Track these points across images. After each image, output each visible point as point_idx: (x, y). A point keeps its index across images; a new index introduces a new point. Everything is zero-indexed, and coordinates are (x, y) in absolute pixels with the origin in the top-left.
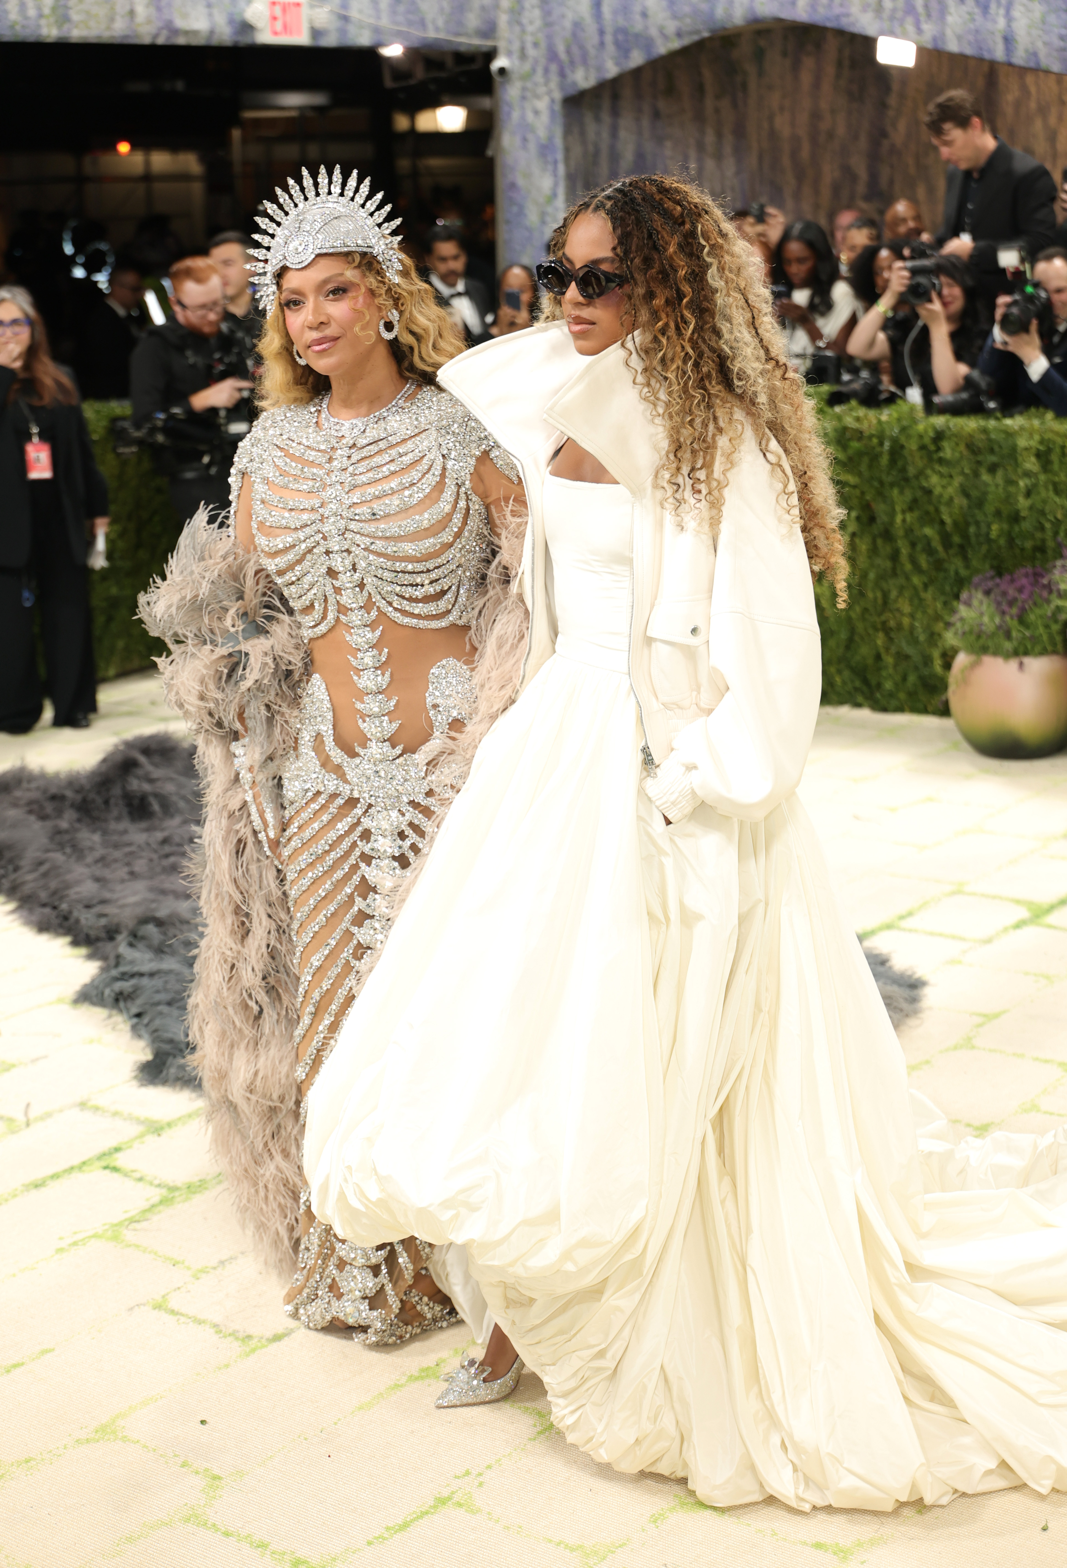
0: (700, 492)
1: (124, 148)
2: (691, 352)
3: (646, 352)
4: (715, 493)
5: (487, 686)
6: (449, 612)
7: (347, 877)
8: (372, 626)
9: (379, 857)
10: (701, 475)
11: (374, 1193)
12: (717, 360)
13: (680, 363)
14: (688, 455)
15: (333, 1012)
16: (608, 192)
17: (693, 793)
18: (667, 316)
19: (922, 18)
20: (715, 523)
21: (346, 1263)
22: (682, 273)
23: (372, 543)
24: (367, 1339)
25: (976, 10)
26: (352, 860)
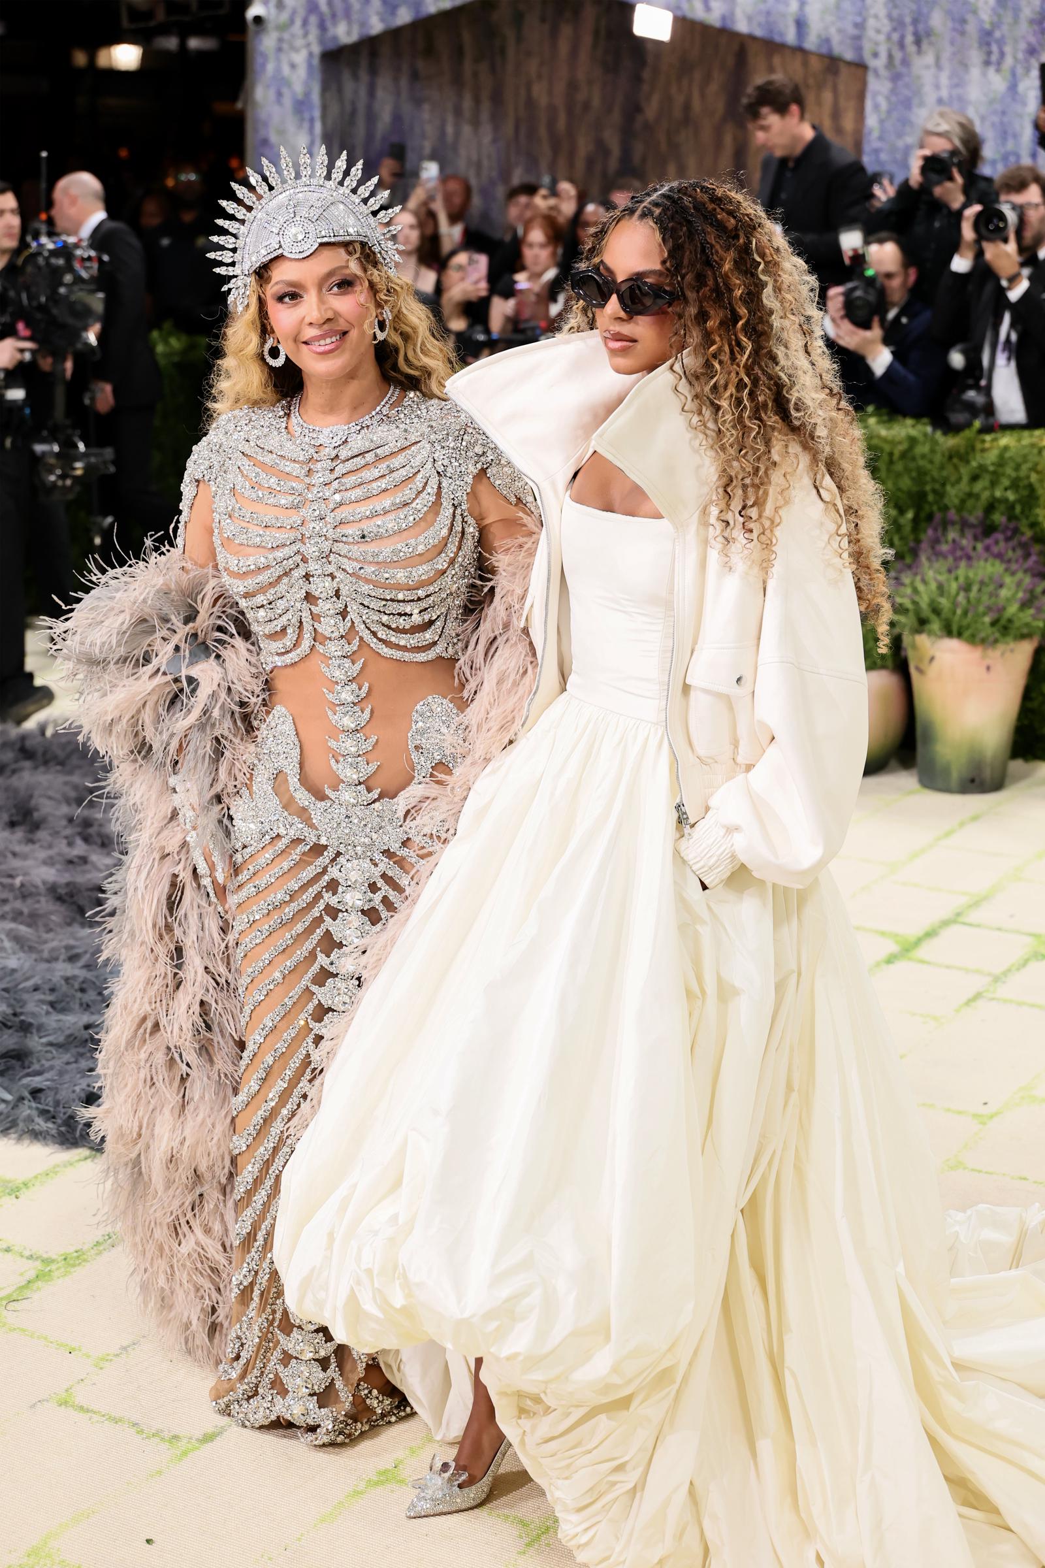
0: (751, 531)
2: (746, 380)
3: (693, 378)
4: (768, 532)
5: (485, 727)
6: (435, 643)
7: (309, 931)
8: (352, 657)
9: (347, 910)
10: (753, 512)
12: (774, 388)
13: (734, 390)
14: (739, 492)
15: (287, 1078)
16: (654, 196)
17: (733, 857)
18: (722, 340)
20: (765, 566)
21: (291, 1357)
22: (738, 293)
23: (361, 568)
24: (317, 1439)
26: (316, 912)
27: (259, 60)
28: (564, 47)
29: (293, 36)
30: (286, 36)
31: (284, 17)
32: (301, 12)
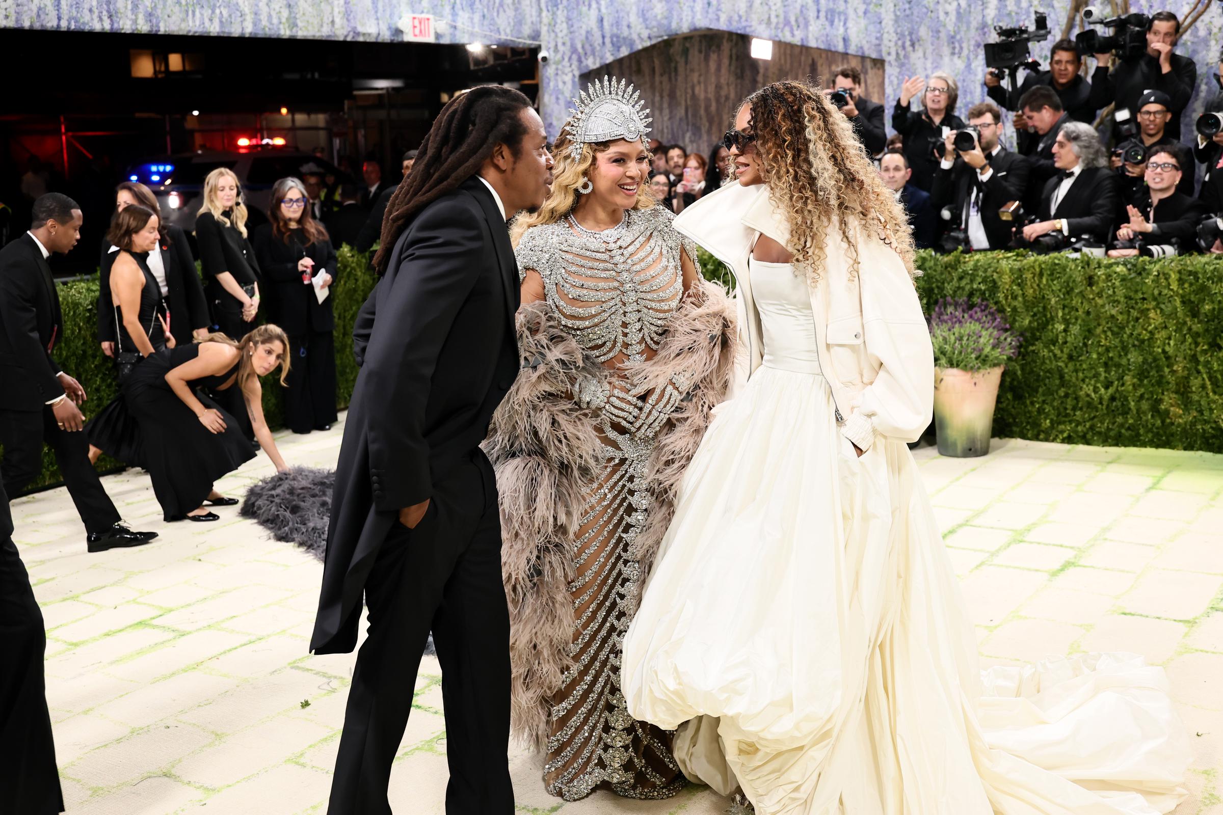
1: (284, 111)
7: (620, 505)
8: (640, 355)
11: (672, 685)
19: (795, 28)
25: (827, 23)
26: (623, 495)
27: (546, 81)
28: (713, 66)
29: (564, 66)
30: (560, 67)
31: (559, 56)
32: (568, 54)
